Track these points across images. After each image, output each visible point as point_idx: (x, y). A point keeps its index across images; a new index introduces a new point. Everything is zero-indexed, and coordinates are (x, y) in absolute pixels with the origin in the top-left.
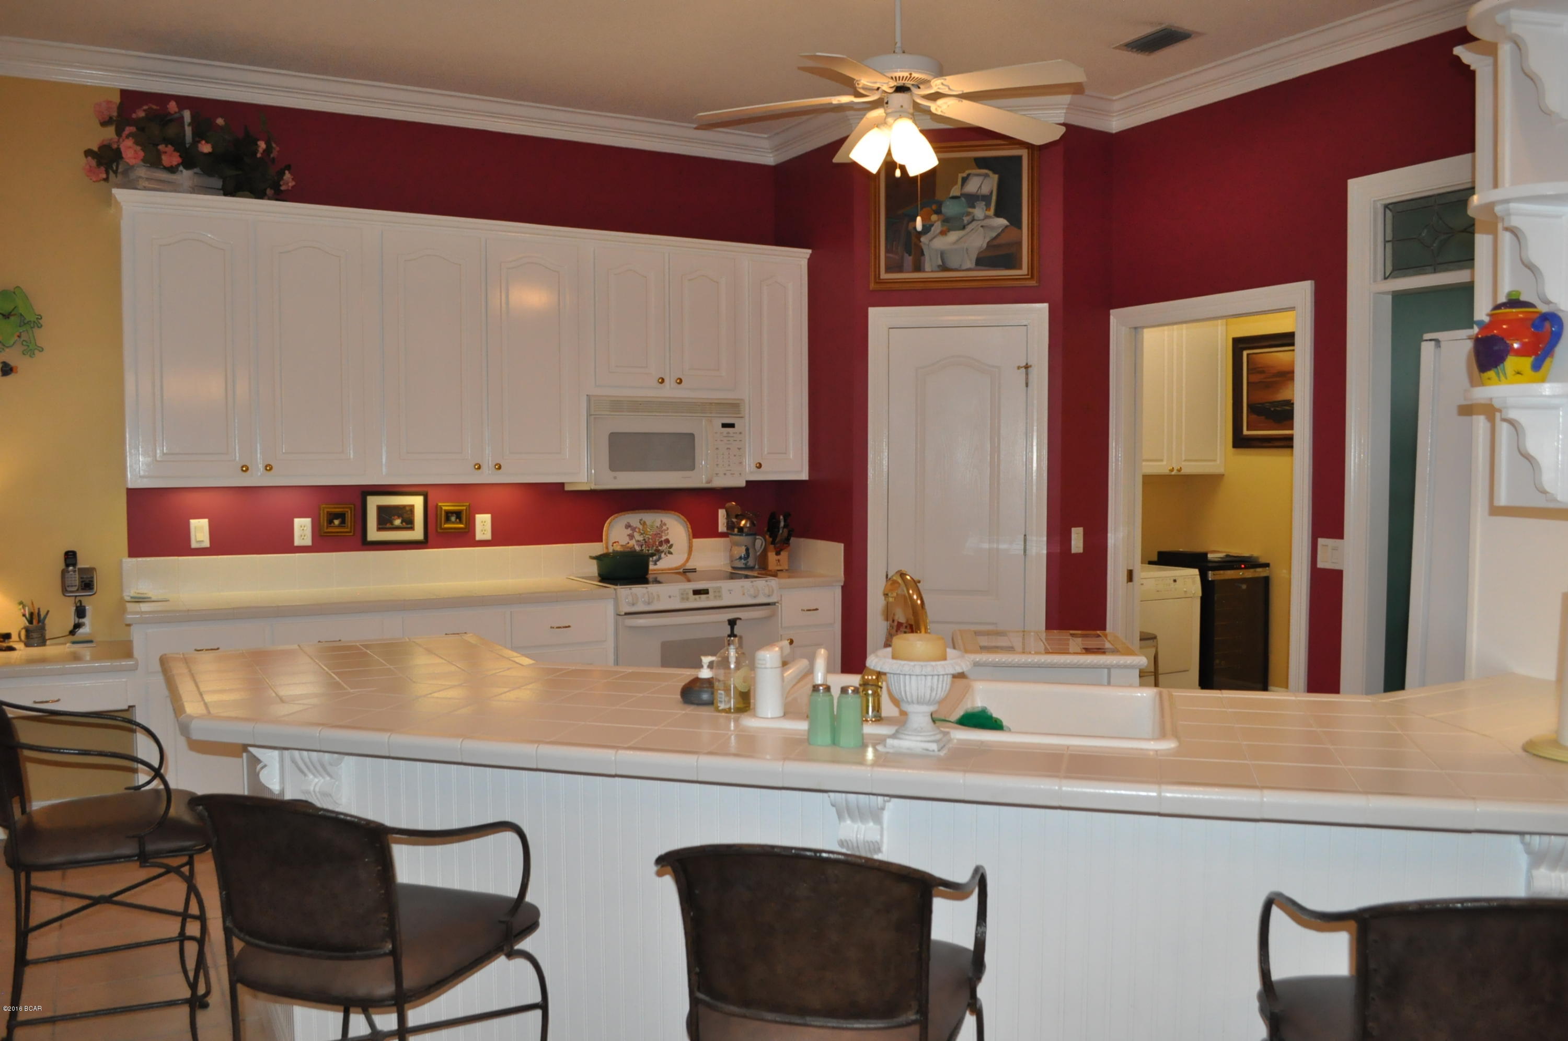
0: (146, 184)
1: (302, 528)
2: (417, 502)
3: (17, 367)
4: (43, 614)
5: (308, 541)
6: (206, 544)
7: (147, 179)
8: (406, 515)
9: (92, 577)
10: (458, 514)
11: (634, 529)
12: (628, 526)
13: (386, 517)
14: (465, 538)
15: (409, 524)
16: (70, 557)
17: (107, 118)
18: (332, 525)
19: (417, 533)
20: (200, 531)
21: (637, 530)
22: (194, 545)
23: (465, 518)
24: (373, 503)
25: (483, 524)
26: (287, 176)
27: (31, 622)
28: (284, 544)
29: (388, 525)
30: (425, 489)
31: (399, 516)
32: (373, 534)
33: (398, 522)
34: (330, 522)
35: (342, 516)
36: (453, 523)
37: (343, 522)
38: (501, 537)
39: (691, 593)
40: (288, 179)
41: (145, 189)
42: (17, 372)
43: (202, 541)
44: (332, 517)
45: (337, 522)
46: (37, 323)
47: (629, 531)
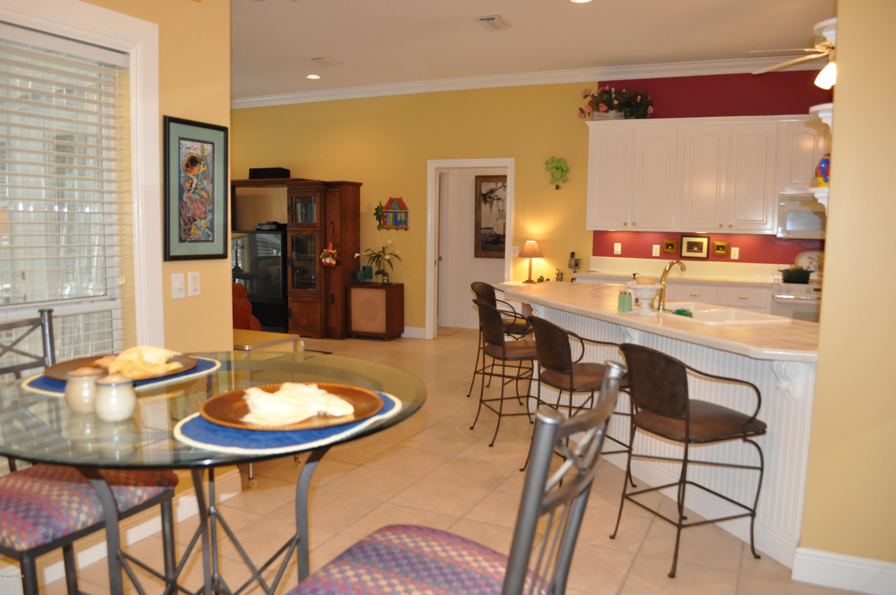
0: (597, 118)
1: (656, 249)
2: (705, 241)
3: (560, 187)
4: (563, 273)
5: (658, 254)
6: (620, 253)
7: (597, 116)
8: (699, 246)
9: (579, 262)
10: (723, 247)
11: (813, 259)
12: (810, 258)
13: (691, 246)
14: (726, 258)
15: (700, 250)
16: (573, 254)
17: (585, 96)
18: (668, 248)
19: (704, 254)
20: (618, 248)
21: (814, 260)
22: (615, 253)
23: (727, 249)
24: (686, 240)
25: (735, 252)
26: (650, 108)
27: (558, 276)
28: (648, 255)
29: (692, 250)
30: (708, 235)
31: (697, 246)
32: (685, 253)
33: (696, 249)
34: (667, 247)
35: (672, 245)
36: (721, 251)
37: (672, 248)
38: (744, 258)
39: (813, 290)
40: (651, 109)
41: (597, 120)
42: (561, 188)
43: (618, 252)
44: (668, 245)
45: (670, 247)
46: (567, 171)
47: (810, 260)
